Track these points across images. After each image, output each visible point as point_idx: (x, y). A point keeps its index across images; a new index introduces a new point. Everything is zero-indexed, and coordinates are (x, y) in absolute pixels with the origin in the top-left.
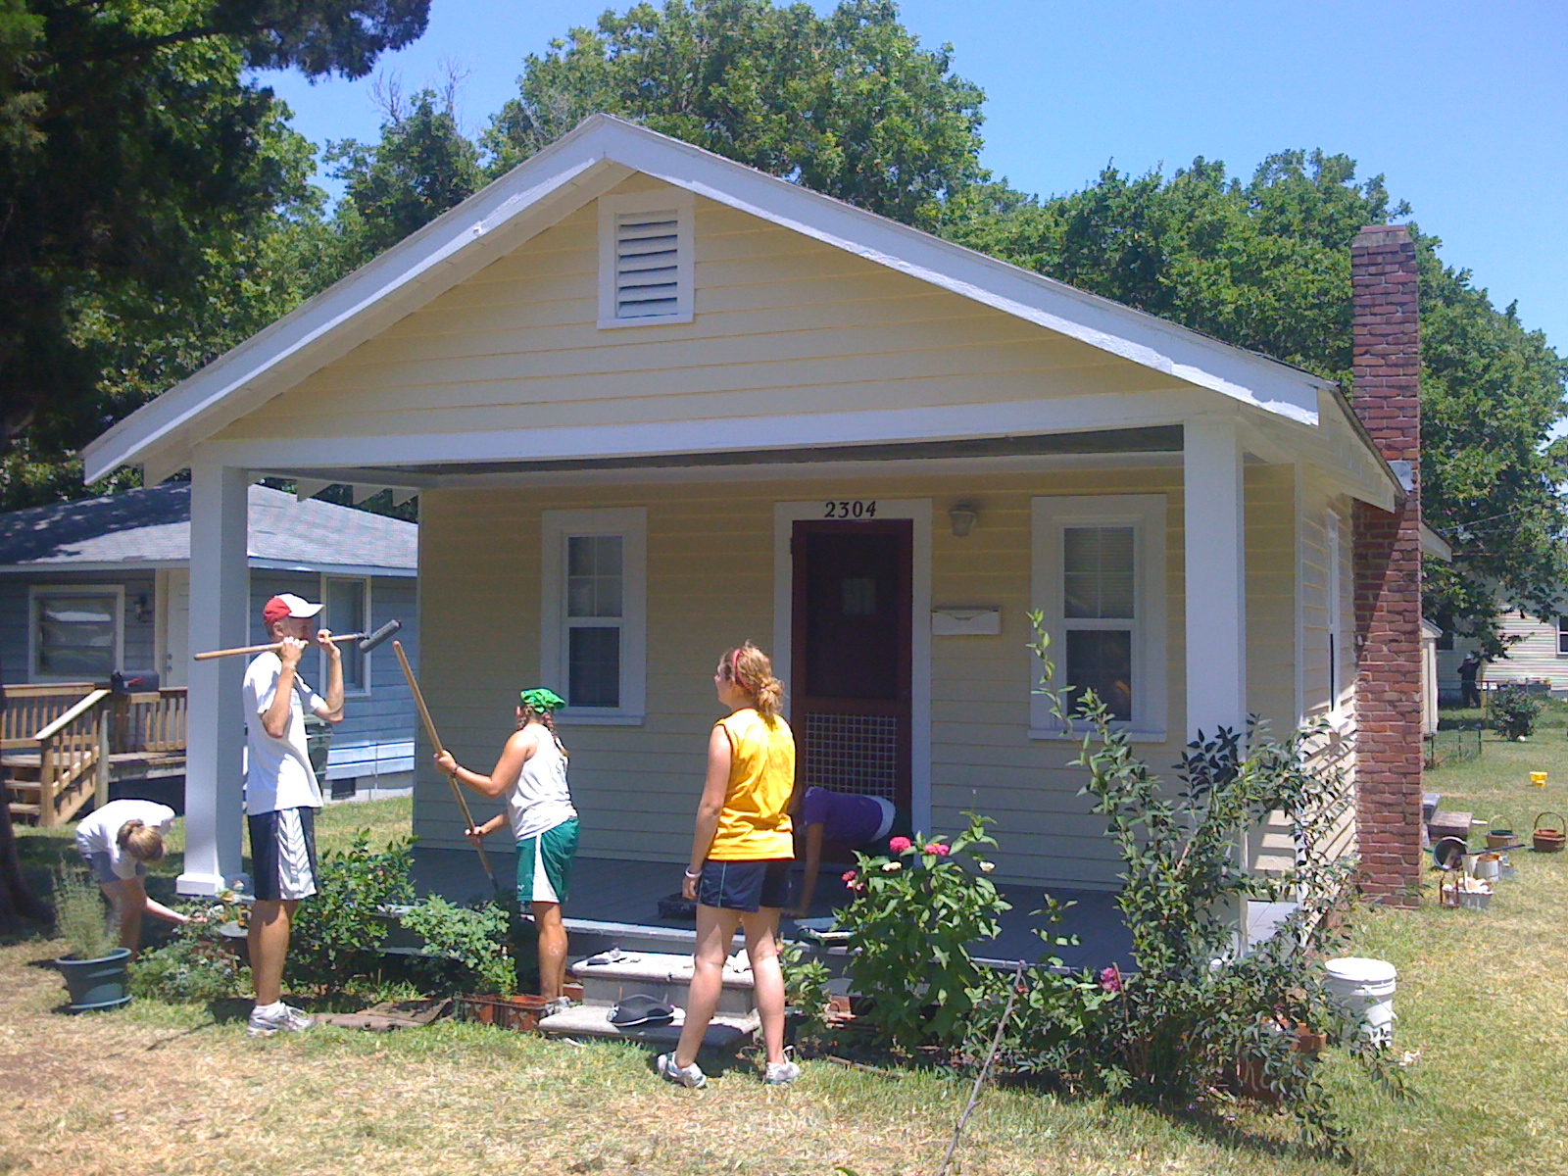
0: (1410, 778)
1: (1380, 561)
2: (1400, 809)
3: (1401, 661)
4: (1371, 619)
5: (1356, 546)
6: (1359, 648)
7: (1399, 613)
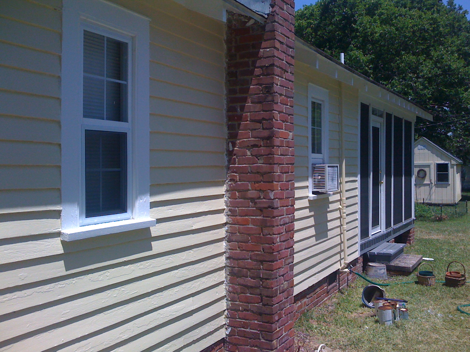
0: (266, 265)
1: (245, 77)
2: (258, 291)
3: (260, 163)
4: (239, 128)
5: (229, 66)
6: (230, 153)
7: (259, 122)
